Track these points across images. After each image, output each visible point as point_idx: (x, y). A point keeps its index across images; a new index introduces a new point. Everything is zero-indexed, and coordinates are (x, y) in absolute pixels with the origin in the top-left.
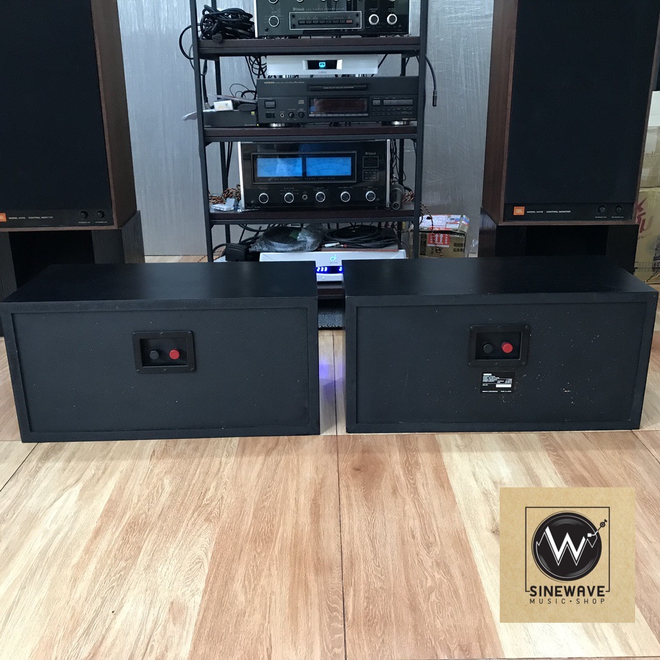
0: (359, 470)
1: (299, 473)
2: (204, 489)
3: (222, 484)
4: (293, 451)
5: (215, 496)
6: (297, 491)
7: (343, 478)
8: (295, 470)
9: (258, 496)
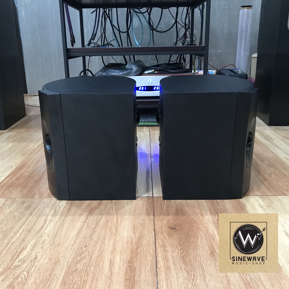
0: (174, 229)
1: (116, 231)
2: (21, 247)
3: (41, 242)
4: (114, 210)
5: (29, 256)
6: (113, 252)
7: (159, 236)
8: (114, 229)
9: (72, 257)
